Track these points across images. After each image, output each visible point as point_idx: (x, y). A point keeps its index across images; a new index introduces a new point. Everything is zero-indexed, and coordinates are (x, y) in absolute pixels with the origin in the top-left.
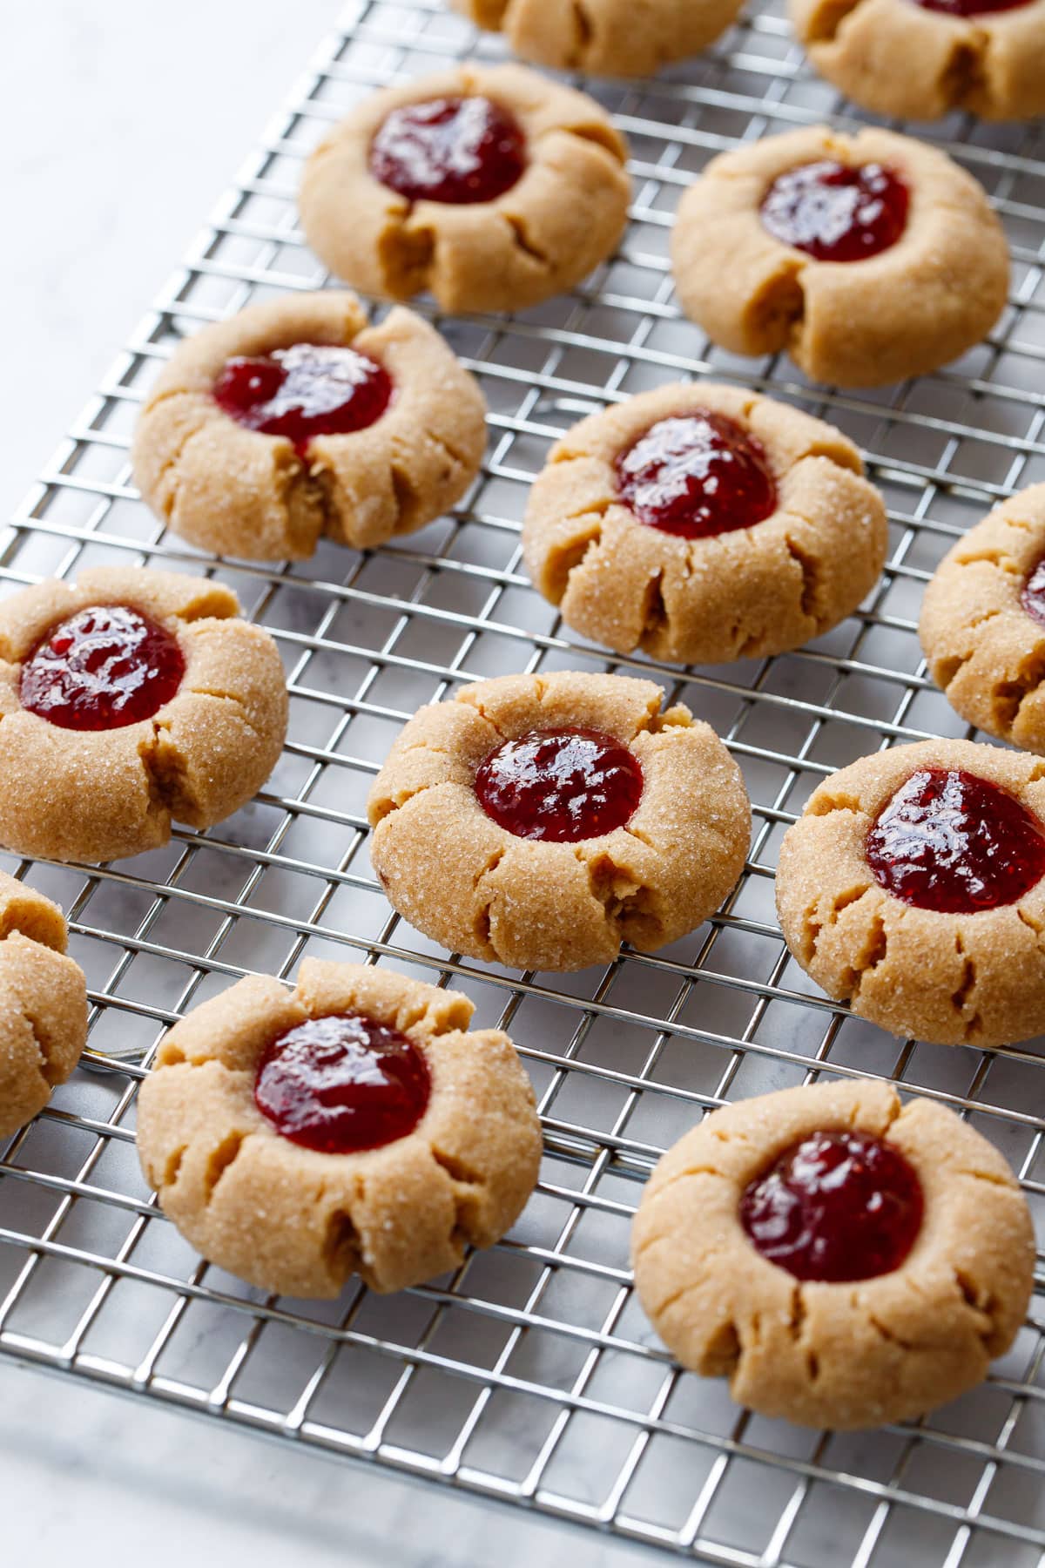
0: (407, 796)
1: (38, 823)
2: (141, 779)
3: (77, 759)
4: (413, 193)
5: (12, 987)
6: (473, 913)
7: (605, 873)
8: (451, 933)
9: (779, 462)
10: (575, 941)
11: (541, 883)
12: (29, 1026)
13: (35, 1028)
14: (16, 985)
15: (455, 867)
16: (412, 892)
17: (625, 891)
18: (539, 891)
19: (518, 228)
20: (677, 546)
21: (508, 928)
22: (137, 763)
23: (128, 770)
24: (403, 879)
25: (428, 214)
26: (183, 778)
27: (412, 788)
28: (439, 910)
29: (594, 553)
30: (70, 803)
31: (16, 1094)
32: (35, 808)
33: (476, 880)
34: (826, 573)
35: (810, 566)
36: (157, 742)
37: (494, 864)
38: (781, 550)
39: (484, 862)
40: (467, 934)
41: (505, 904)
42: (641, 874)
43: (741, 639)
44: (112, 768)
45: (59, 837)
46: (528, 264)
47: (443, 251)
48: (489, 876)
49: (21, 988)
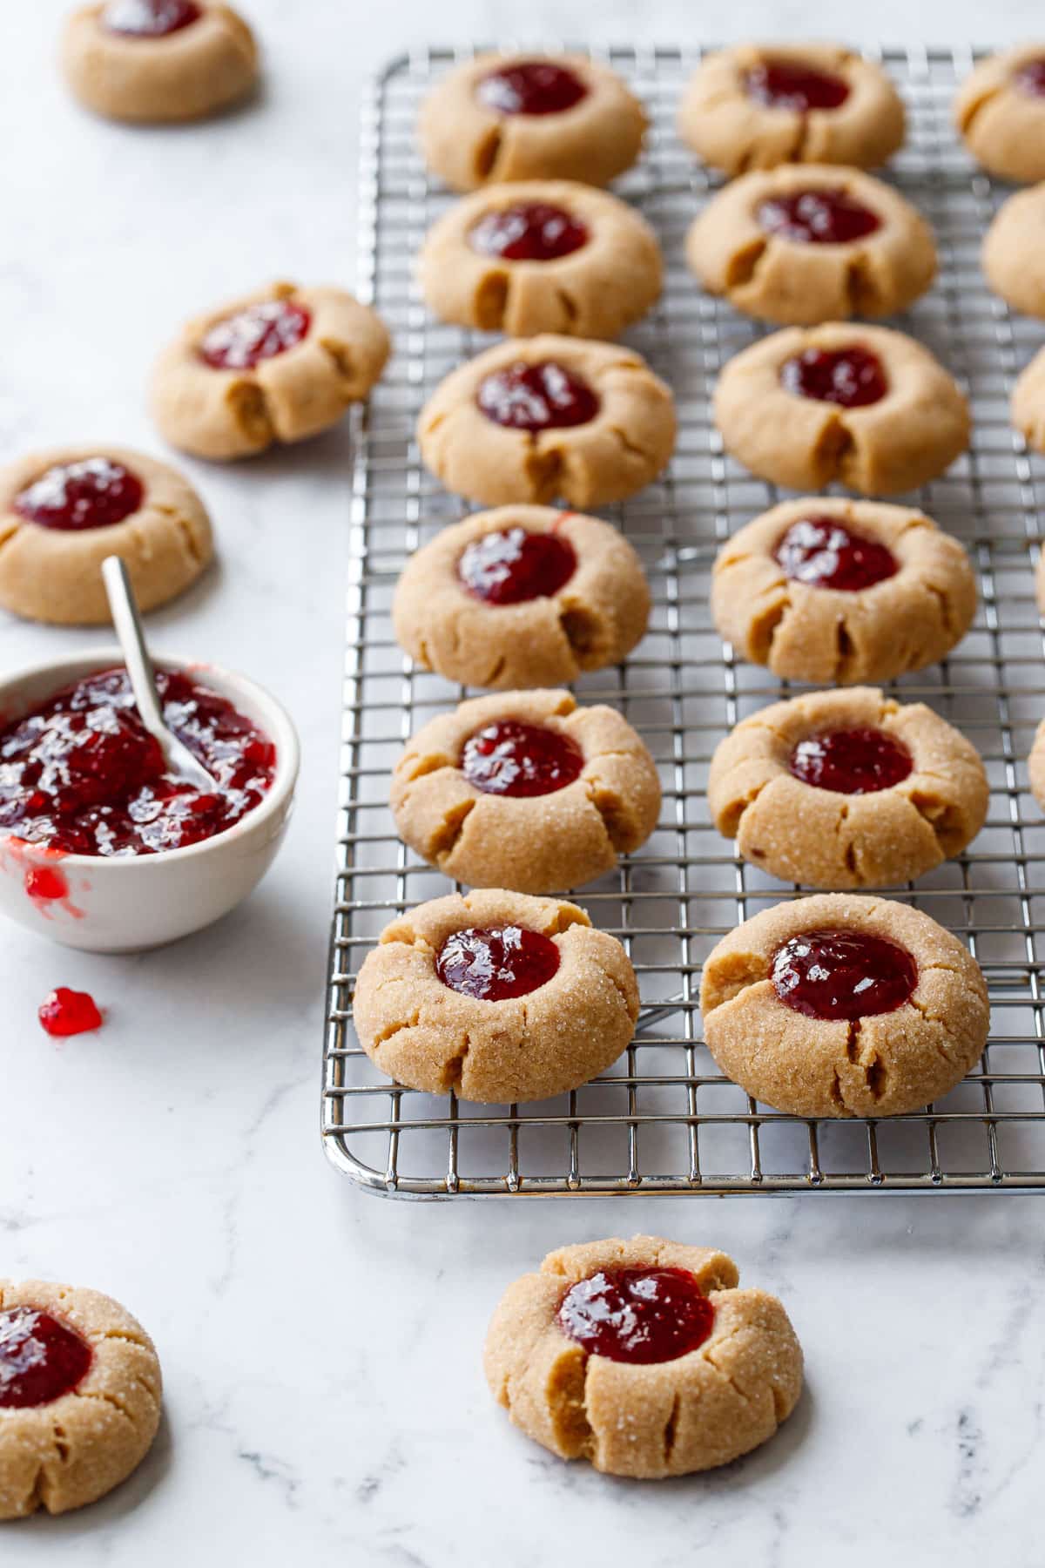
0: (756, 792)
2: (596, 818)
3: (548, 812)
4: (534, 428)
5: (591, 958)
6: (842, 852)
7: (921, 802)
8: (828, 871)
9: (888, 540)
10: (918, 853)
11: (884, 818)
12: (611, 982)
13: (615, 983)
14: (593, 956)
15: (817, 824)
16: (789, 852)
17: (937, 812)
18: (886, 823)
19: (620, 433)
20: (848, 598)
21: (870, 856)
22: (590, 807)
23: (586, 812)
25: (552, 439)
26: (619, 814)
27: (758, 786)
28: (814, 859)
29: (789, 614)
33: (837, 830)
34: (953, 601)
35: (943, 596)
36: (594, 790)
37: (844, 815)
38: (922, 589)
39: (838, 815)
40: (840, 869)
41: (864, 839)
42: (945, 796)
44: (575, 813)
46: (634, 460)
47: (575, 462)
48: (845, 824)
49: (597, 957)
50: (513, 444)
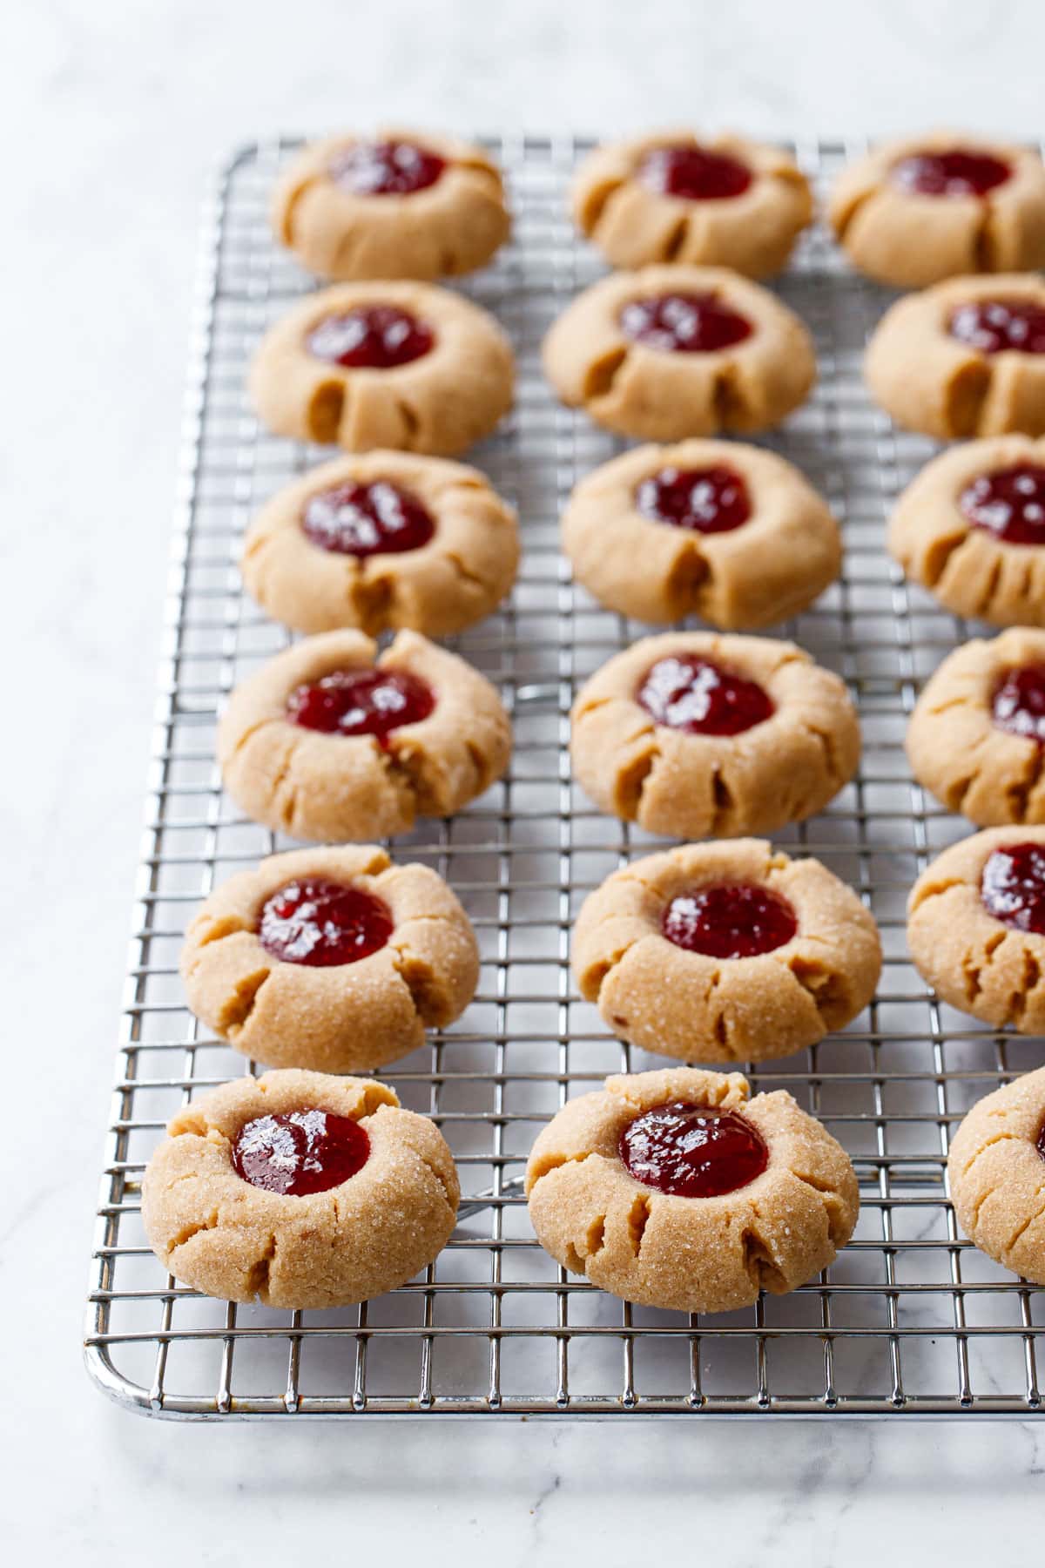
0: (619, 956)
1: (330, 1043)
2: (404, 990)
3: (350, 984)
4: (362, 554)
5: (404, 1143)
6: (711, 1022)
7: (802, 970)
8: (694, 1044)
9: (761, 678)
10: (795, 1025)
11: (759, 987)
12: (428, 1168)
13: (432, 1170)
14: (407, 1141)
15: (686, 991)
16: (653, 1021)
17: (819, 982)
18: (761, 992)
19: (456, 560)
20: (723, 744)
21: (742, 1027)
22: (397, 977)
23: (393, 984)
24: (642, 1013)
25: (380, 566)
26: (429, 986)
27: (623, 946)
28: (680, 1030)
29: (659, 765)
30: (354, 1021)
31: (437, 1221)
32: (327, 1031)
33: (707, 998)
34: (837, 742)
35: (826, 738)
36: (402, 960)
37: (716, 982)
38: (803, 731)
39: (708, 982)
40: (709, 1042)
41: (736, 1009)
42: (830, 963)
43: (790, 806)
44: (380, 986)
45: (349, 1051)
46: (470, 589)
47: (405, 591)
48: (716, 992)
49: (411, 1142)
50: (337, 572)
